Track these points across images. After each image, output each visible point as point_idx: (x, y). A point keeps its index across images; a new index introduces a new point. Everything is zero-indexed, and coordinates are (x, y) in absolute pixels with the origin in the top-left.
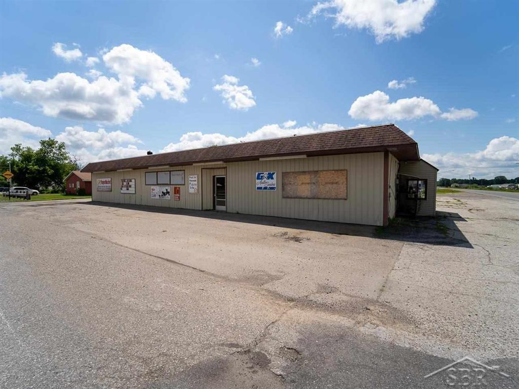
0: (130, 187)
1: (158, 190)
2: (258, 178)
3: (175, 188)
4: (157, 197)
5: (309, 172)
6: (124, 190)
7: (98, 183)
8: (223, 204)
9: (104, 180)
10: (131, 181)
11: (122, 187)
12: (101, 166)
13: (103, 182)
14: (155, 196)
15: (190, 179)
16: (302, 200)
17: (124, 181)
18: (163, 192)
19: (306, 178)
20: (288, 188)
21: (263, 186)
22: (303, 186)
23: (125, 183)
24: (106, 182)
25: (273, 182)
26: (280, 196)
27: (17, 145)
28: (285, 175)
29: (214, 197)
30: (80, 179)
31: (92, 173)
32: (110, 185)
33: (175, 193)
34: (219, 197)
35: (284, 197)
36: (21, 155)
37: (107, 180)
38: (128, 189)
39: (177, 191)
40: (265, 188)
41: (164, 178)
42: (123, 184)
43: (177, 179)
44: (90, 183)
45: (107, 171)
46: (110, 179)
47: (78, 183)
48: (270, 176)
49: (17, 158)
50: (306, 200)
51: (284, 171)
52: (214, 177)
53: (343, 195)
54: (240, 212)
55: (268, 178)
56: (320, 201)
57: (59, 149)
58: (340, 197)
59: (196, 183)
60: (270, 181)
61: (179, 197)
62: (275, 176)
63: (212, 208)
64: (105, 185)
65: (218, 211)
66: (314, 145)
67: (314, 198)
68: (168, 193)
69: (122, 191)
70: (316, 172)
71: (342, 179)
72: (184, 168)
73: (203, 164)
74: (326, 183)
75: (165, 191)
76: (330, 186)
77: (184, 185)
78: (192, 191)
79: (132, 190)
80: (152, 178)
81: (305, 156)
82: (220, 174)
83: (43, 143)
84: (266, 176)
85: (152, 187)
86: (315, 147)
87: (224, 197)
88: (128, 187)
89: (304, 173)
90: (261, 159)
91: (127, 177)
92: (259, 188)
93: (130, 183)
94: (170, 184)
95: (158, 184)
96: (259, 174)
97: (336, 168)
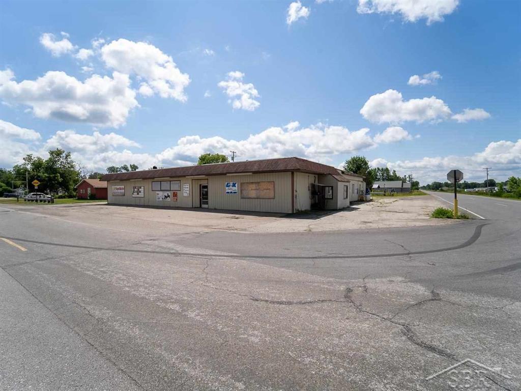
0: (140, 192)
1: (161, 194)
2: (227, 186)
3: (174, 193)
4: (161, 199)
5: (255, 183)
6: (135, 195)
7: (114, 189)
8: (207, 203)
9: (118, 187)
10: (141, 188)
11: (134, 192)
12: (117, 176)
13: (117, 189)
14: (159, 198)
15: (184, 187)
16: (251, 200)
17: (135, 188)
18: (165, 196)
19: (253, 186)
20: (244, 192)
21: (230, 191)
22: (252, 192)
23: (136, 190)
24: (120, 189)
25: (235, 189)
26: (240, 197)
27: (29, 156)
28: (242, 184)
29: (200, 199)
30: (91, 185)
31: (108, 181)
32: (123, 191)
33: (174, 196)
34: (204, 199)
35: (241, 198)
36: (33, 164)
37: (121, 187)
38: (138, 194)
39: (175, 195)
40: (231, 192)
41: (165, 185)
42: (134, 190)
43: (175, 186)
44: (106, 189)
45: (122, 180)
46: (123, 187)
47: (89, 189)
48: (234, 185)
49: (29, 167)
50: (254, 200)
51: (242, 182)
52: (200, 185)
53: (272, 196)
54: (216, 208)
55: (233, 186)
56: (261, 200)
57: (66, 158)
58: (271, 197)
59: (188, 189)
60: (234, 188)
61: (177, 199)
62: (236, 185)
63: (199, 206)
64: (119, 191)
65: (203, 208)
66: (255, 167)
67: (257, 198)
68: (169, 196)
69: (133, 196)
70: (259, 183)
71: (271, 187)
72: (180, 179)
73: (193, 177)
74: (264, 189)
75: (167, 195)
76: (265, 191)
77: (180, 190)
78: (185, 195)
79: (141, 195)
80: (157, 186)
81: (251, 174)
82: (204, 183)
83: (52, 153)
84: (232, 185)
85: (157, 192)
86: (255, 168)
87: (207, 199)
88: (138, 192)
89: (252, 183)
90: (228, 175)
91: (138, 185)
92: (228, 193)
93: (140, 190)
94: (170, 190)
95: (161, 190)
96: (227, 184)
97: (269, 181)
